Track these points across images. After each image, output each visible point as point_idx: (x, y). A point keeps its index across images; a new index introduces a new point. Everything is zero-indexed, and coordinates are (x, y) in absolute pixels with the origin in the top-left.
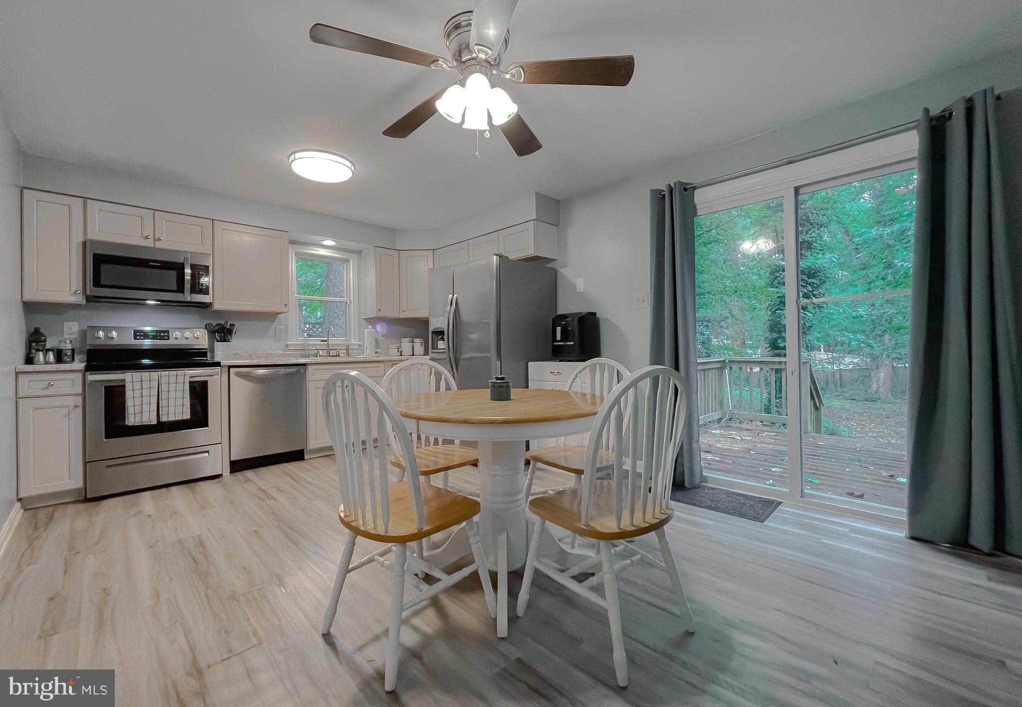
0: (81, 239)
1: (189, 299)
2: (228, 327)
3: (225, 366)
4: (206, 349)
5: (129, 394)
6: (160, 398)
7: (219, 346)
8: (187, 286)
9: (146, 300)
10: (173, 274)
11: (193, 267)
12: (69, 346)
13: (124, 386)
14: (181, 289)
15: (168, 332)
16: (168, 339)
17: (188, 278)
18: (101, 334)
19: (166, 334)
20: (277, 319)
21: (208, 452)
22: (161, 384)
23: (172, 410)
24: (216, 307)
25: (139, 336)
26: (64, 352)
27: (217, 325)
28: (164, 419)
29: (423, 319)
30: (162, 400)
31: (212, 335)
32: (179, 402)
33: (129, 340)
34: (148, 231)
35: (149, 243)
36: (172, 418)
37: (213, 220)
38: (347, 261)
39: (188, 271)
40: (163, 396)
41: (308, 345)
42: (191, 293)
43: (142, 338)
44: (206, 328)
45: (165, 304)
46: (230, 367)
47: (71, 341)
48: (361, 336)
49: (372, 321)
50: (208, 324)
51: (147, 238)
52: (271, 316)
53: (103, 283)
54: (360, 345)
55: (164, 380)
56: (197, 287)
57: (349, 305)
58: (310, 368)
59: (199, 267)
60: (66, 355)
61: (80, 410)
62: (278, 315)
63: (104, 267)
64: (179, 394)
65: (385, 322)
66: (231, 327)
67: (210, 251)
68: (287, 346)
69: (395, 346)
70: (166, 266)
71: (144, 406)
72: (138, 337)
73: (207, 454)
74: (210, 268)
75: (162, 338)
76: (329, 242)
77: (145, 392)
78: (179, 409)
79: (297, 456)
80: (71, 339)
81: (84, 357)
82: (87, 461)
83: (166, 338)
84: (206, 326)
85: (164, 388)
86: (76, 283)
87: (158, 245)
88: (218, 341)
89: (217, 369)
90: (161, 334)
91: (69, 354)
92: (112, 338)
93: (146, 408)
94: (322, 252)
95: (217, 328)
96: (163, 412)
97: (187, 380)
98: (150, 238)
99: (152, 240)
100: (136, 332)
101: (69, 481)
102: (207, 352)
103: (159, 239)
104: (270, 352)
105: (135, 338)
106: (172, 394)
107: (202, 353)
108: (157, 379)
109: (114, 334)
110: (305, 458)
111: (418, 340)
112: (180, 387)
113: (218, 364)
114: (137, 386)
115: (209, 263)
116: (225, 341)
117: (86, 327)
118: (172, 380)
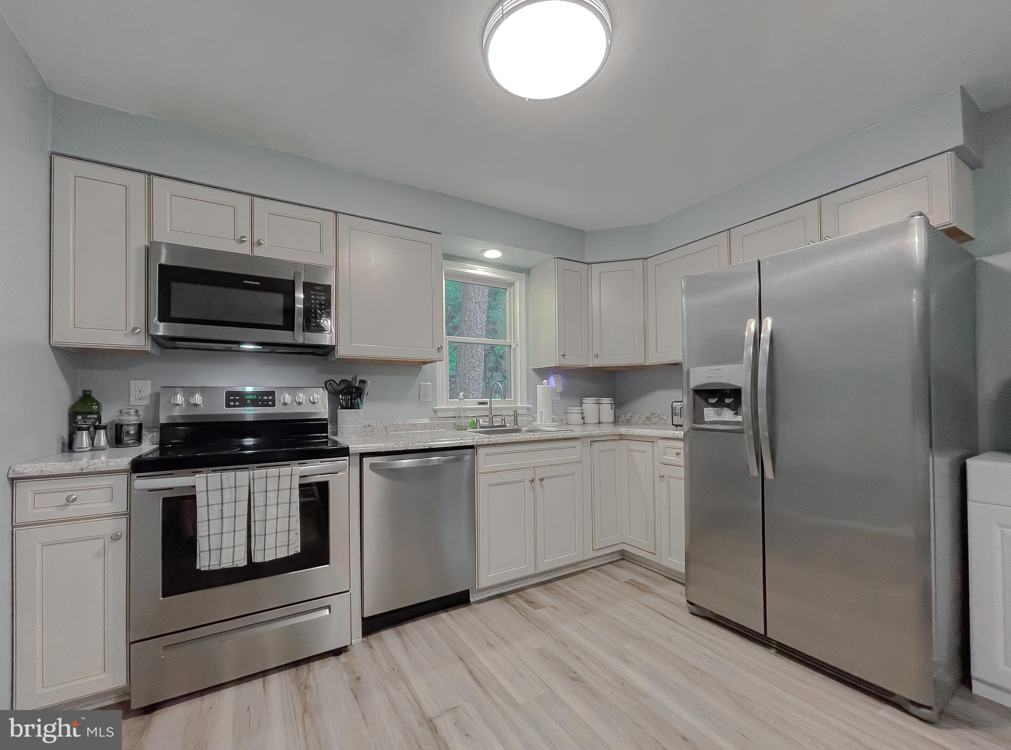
0: (144, 242)
1: (300, 340)
2: (357, 385)
3: (355, 454)
4: (326, 420)
5: (201, 514)
6: (252, 519)
7: (345, 415)
8: (299, 320)
9: (239, 343)
10: (278, 300)
11: (308, 287)
12: (133, 419)
13: (194, 497)
14: (289, 325)
15: (272, 393)
16: (274, 405)
17: (299, 306)
18: (180, 399)
19: (270, 398)
20: (422, 371)
21: (329, 607)
22: (254, 493)
23: (270, 540)
24: (342, 352)
25: (232, 400)
26: (125, 429)
27: (342, 381)
28: (258, 558)
29: (607, 369)
30: (255, 522)
31: (334, 397)
32: (283, 524)
33: (220, 409)
34: (244, 230)
35: (244, 249)
36: (270, 557)
37: (336, 213)
38: (511, 284)
39: (300, 295)
40: (257, 515)
41: (464, 409)
42: (303, 331)
43: (237, 403)
44: (326, 388)
45: (270, 348)
46: (363, 455)
47: (137, 412)
48: (532, 396)
49: (544, 373)
50: (329, 381)
51: (241, 241)
52: (414, 366)
53: (173, 314)
54: (528, 409)
55: (258, 486)
56: (313, 320)
57: (515, 349)
58: (481, 452)
59: (317, 288)
60: (128, 432)
61: (123, 542)
62: (423, 366)
63: (178, 289)
64: (283, 510)
65: (559, 374)
66: (362, 385)
67: (332, 263)
68: (435, 411)
69: (576, 409)
70: (270, 285)
71: (224, 535)
72: (232, 403)
73: (327, 611)
74: (333, 288)
75: (265, 404)
76: (493, 254)
77: (228, 510)
78: (282, 538)
79: (461, 600)
80: (137, 408)
81: (156, 436)
82: (131, 641)
83: (270, 403)
84: (326, 383)
85: (258, 499)
86: (136, 317)
87: (259, 252)
88: (343, 408)
89: (342, 462)
90: (265, 398)
91: (132, 432)
92: (196, 405)
93: (227, 540)
94: (480, 271)
95: (342, 387)
96: (257, 546)
97: (296, 483)
98: (244, 241)
99: (248, 243)
100: (229, 394)
101: (104, 676)
102: (327, 423)
103: (259, 244)
104: (412, 422)
105: (228, 405)
106: (272, 510)
107: (321, 426)
108: (248, 484)
109: (198, 399)
110: (472, 600)
111: (606, 400)
112: (284, 496)
113: (344, 452)
114: (215, 497)
115: (330, 281)
116: (352, 407)
117: (160, 388)
118: (272, 485)
